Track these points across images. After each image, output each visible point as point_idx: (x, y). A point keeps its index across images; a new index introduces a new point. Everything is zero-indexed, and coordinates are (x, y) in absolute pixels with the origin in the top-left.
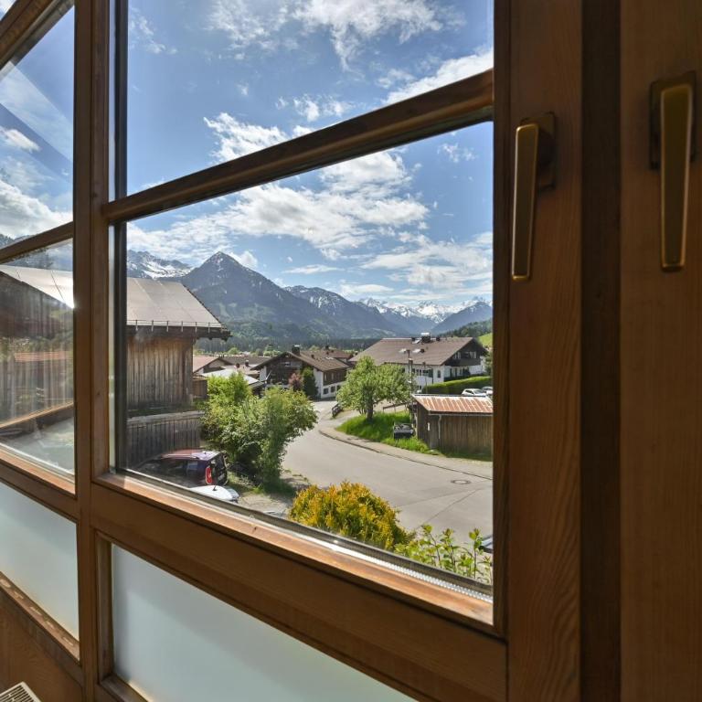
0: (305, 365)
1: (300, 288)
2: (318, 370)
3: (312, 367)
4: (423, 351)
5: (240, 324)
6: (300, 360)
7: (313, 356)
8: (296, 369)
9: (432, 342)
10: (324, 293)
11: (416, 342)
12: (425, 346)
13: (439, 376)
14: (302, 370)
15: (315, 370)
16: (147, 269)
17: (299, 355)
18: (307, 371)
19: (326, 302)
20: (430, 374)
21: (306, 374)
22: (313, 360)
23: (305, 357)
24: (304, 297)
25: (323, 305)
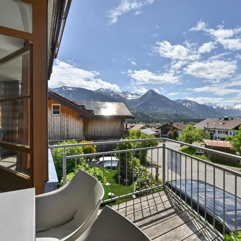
0: (174, 128)
1: (179, 100)
2: (179, 130)
3: (177, 129)
4: (224, 124)
5: (157, 114)
6: (172, 126)
7: (178, 125)
8: (170, 129)
9: (229, 120)
10: (189, 101)
11: (222, 120)
12: (225, 122)
13: (231, 134)
14: (173, 130)
15: (178, 130)
16: (128, 97)
17: (172, 124)
18: (175, 130)
19: (190, 105)
20: (227, 133)
21: (174, 131)
22: (178, 126)
23: (175, 125)
24: (181, 103)
25: (189, 106)
